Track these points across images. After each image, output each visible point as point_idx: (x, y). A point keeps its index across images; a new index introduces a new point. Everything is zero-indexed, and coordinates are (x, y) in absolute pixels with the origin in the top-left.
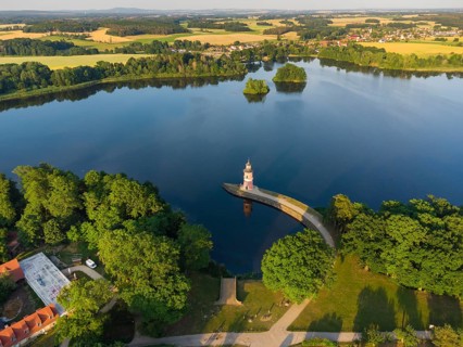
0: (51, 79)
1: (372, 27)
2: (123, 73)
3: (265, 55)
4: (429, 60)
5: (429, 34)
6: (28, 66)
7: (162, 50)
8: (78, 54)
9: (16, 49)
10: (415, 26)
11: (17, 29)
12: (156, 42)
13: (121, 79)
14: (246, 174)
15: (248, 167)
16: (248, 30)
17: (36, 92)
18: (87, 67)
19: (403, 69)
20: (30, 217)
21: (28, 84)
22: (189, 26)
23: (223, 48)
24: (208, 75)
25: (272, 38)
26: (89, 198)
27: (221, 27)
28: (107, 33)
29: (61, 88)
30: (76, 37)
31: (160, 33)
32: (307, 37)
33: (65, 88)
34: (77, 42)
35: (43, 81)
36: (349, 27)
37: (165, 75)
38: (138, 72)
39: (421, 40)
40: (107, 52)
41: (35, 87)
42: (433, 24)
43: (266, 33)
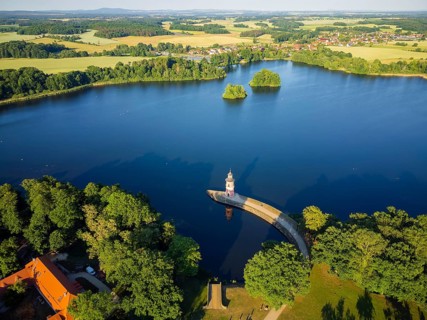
0: (46, 84)
1: (340, 30)
2: (111, 77)
3: (242, 58)
4: (391, 66)
5: (391, 38)
7: (147, 53)
8: (69, 56)
9: (12, 52)
10: (378, 29)
12: (141, 45)
13: (110, 82)
14: (228, 183)
15: (230, 176)
16: (226, 32)
18: (78, 72)
19: (368, 73)
21: (25, 89)
22: (171, 28)
23: (204, 51)
24: (191, 79)
25: (248, 41)
27: (201, 29)
28: (96, 35)
29: (55, 93)
30: (67, 39)
31: (144, 35)
32: (281, 40)
33: (59, 92)
34: (68, 44)
35: (39, 85)
36: (319, 30)
37: (150, 79)
38: (125, 75)
39: (384, 44)
40: (96, 54)
41: (31, 91)
42: (394, 27)
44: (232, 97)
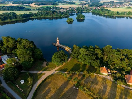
0: (17, 17)
1: (111, 3)
2: (36, 16)
3: (76, 11)
5: (127, 5)
6: (11, 13)
7: (49, 9)
8: (26, 10)
9: (9, 8)
10: (124, 3)
11: (11, 3)
12: (47, 7)
13: (35, 17)
14: (57, 41)
15: (58, 39)
16: (75, 4)
17: (13, 20)
18: (26, 14)
20: (4, 47)
21: (11, 18)
22: (58, 3)
23: (66, 9)
24: (59, 16)
25: (81, 6)
26: (17, 44)
27: (67, 3)
28: (35, 4)
29: (19, 19)
30: (26, 5)
31: (49, 5)
32: (91, 6)
33: (20, 19)
34: (26, 7)
35: (15, 17)
36: (104, 3)
37: (47, 16)
38: (40, 15)
39: (124, 7)
40: (33, 10)
41: (12, 19)
42: (130, 2)
43: (79, 5)
44: (69, 21)
